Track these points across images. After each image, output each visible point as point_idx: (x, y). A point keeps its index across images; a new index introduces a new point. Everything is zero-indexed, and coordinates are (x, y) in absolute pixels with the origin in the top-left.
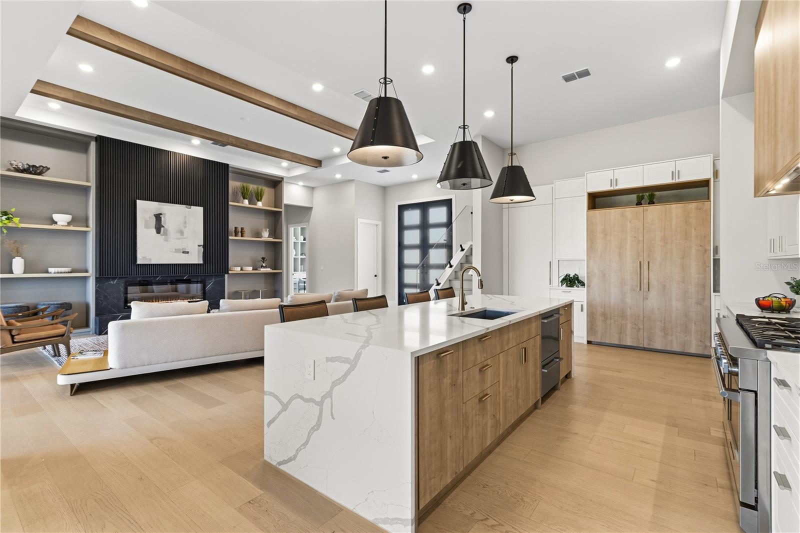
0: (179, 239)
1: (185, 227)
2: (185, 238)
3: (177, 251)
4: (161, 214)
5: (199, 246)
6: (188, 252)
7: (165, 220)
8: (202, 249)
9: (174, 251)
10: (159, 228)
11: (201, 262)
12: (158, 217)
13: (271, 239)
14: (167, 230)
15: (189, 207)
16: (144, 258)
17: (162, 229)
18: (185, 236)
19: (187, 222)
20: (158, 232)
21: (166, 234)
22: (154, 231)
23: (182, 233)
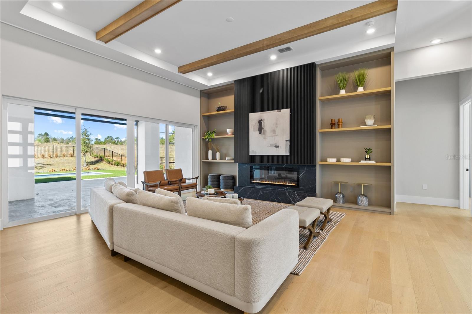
0: (272, 136)
1: (277, 127)
2: (277, 135)
3: (271, 145)
4: (262, 120)
5: (286, 141)
6: (278, 147)
7: (264, 124)
8: (289, 143)
9: (269, 146)
10: (261, 129)
11: (288, 154)
12: (260, 122)
13: (375, 127)
14: (265, 131)
15: (280, 110)
16: (253, 151)
17: (262, 130)
18: (277, 133)
19: (278, 122)
20: (260, 133)
21: (264, 134)
22: (258, 132)
23: (274, 131)
